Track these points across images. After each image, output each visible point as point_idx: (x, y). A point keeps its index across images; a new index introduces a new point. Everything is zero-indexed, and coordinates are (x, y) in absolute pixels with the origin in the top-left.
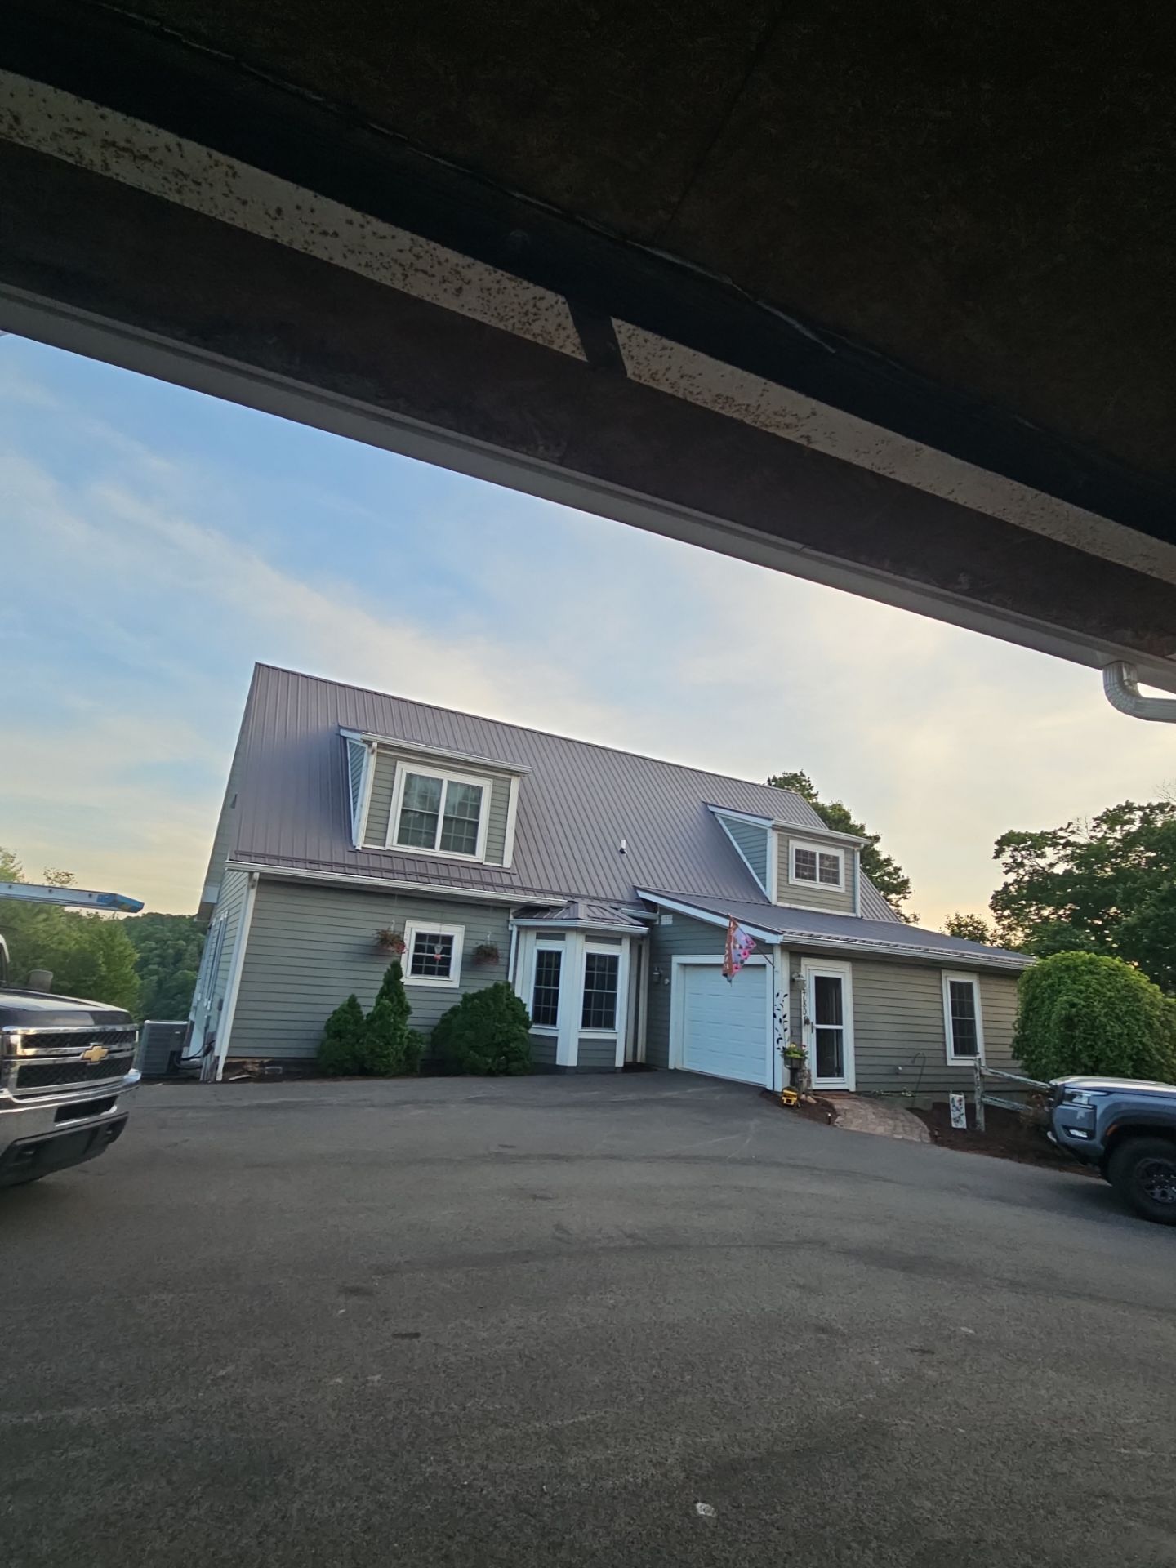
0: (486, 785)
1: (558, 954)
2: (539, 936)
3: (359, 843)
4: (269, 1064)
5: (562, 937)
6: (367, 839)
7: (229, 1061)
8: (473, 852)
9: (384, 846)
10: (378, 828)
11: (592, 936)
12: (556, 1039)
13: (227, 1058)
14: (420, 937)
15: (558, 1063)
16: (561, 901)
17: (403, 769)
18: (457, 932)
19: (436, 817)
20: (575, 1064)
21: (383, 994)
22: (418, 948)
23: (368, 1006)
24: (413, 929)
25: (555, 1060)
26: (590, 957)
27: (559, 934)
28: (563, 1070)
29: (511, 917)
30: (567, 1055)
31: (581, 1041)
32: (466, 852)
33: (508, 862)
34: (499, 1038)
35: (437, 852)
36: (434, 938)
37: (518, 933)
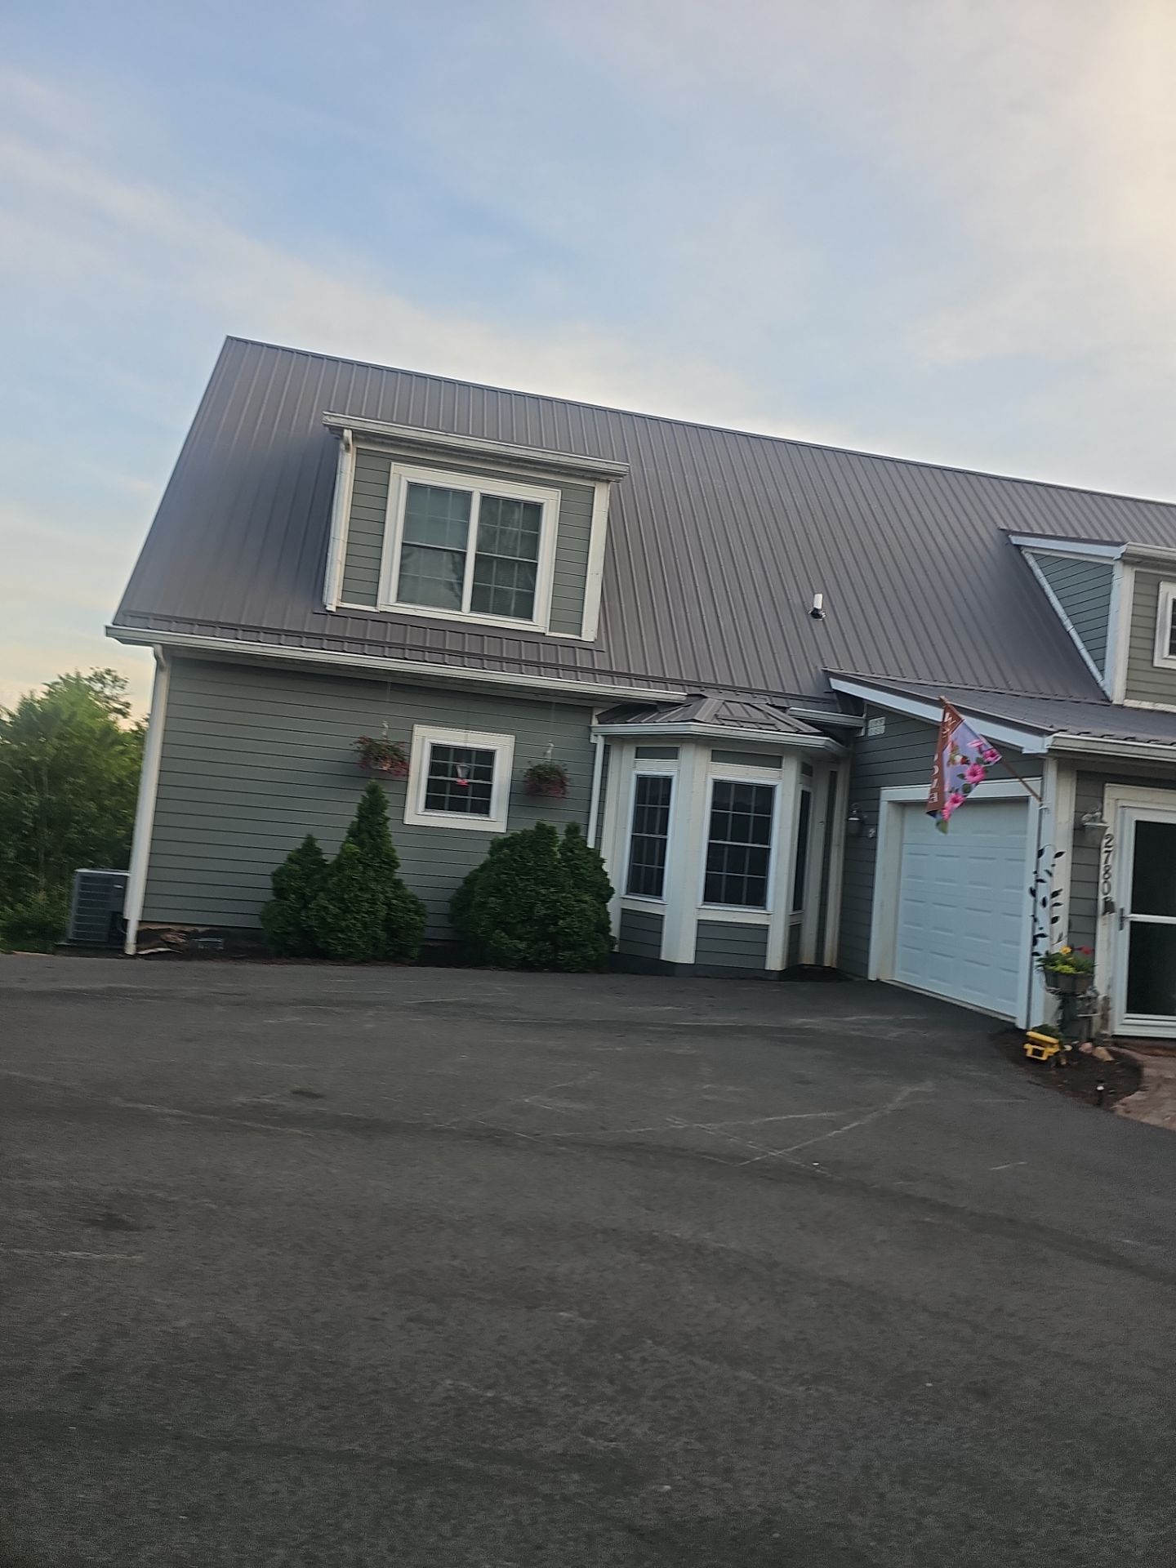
0: (550, 500)
1: (668, 781)
2: (641, 753)
3: (333, 599)
4: (204, 935)
5: (672, 754)
6: (346, 594)
7: (145, 927)
8: (528, 614)
9: (375, 605)
10: (363, 580)
11: (723, 750)
12: (660, 918)
13: (141, 922)
14: (438, 751)
15: (663, 958)
16: (677, 695)
17: (403, 475)
18: (502, 746)
19: (464, 555)
20: (691, 961)
21: (354, 833)
22: (434, 769)
23: (330, 852)
24: (425, 739)
25: (659, 953)
26: (720, 787)
27: (666, 747)
28: (671, 968)
29: (595, 722)
30: (680, 946)
31: (701, 924)
32: (516, 615)
33: (589, 633)
34: (541, 910)
35: (466, 614)
36: (462, 753)
37: (607, 749)
